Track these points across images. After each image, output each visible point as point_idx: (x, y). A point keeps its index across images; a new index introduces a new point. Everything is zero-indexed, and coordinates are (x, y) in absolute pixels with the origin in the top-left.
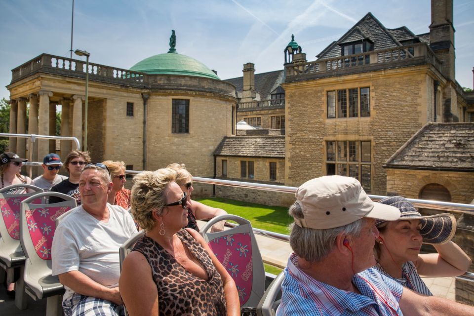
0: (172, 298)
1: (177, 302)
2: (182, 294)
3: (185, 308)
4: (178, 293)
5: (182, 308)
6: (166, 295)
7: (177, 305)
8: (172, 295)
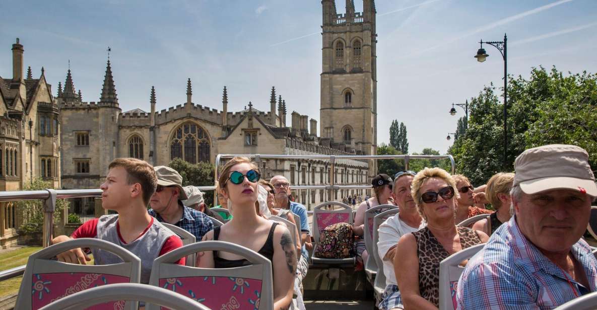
0: (425, 273)
1: (428, 277)
2: (434, 272)
3: (434, 283)
4: (431, 270)
5: (431, 283)
6: (422, 270)
7: (428, 279)
8: (426, 271)
